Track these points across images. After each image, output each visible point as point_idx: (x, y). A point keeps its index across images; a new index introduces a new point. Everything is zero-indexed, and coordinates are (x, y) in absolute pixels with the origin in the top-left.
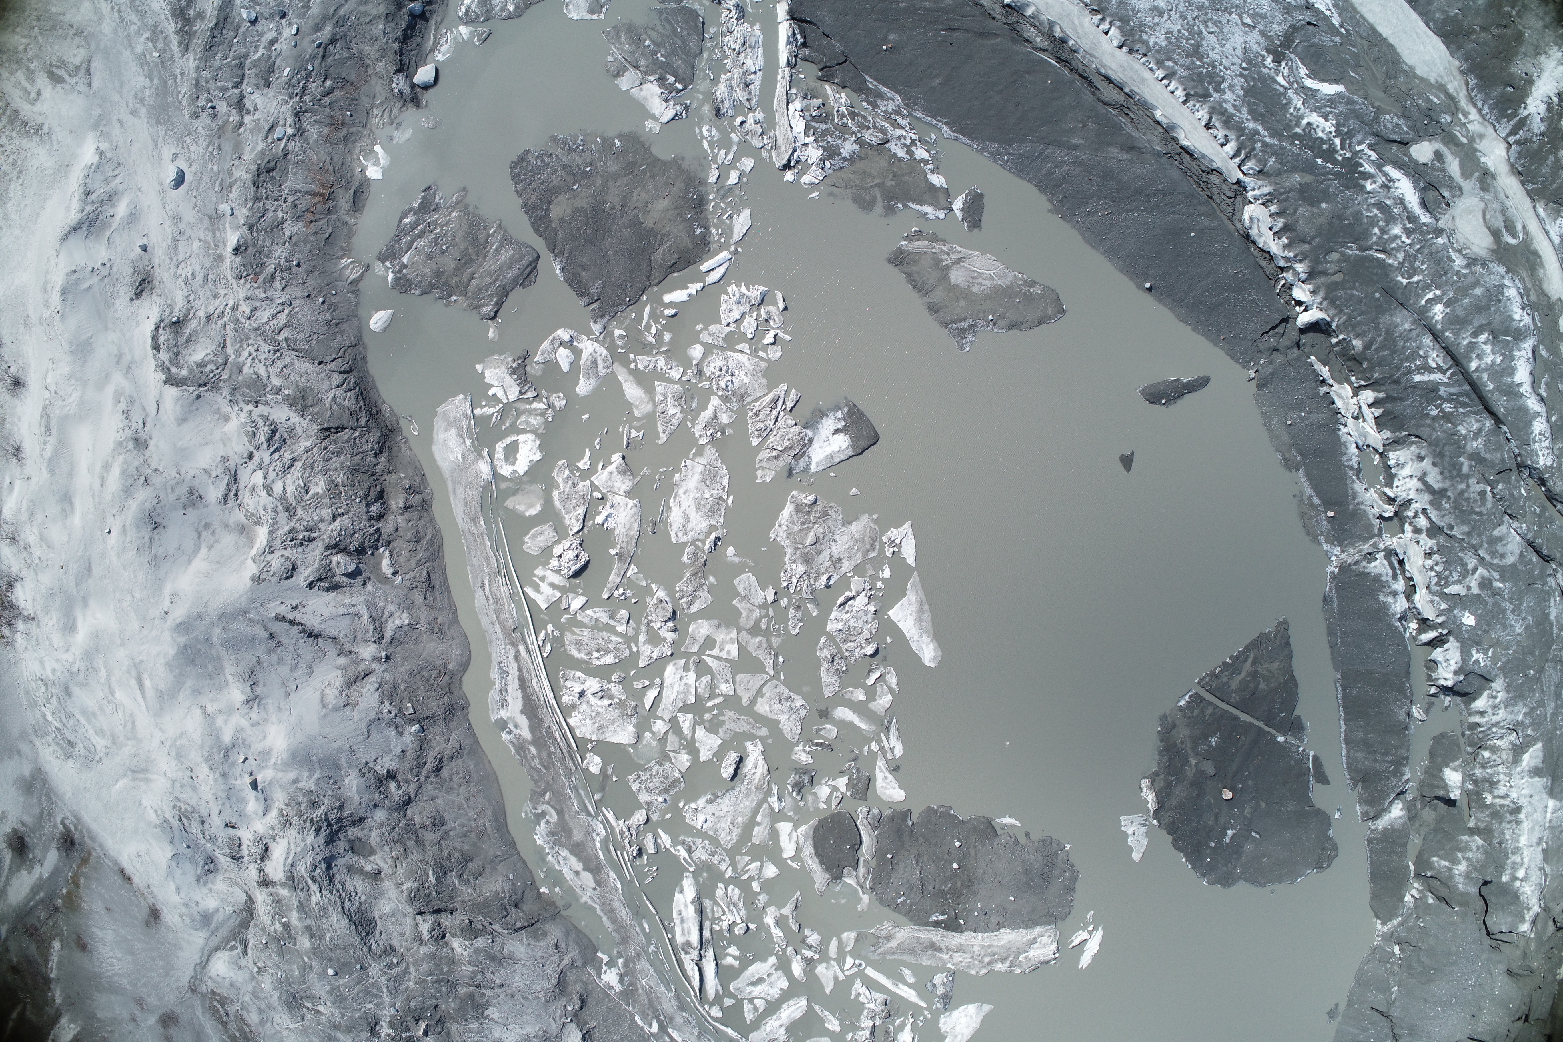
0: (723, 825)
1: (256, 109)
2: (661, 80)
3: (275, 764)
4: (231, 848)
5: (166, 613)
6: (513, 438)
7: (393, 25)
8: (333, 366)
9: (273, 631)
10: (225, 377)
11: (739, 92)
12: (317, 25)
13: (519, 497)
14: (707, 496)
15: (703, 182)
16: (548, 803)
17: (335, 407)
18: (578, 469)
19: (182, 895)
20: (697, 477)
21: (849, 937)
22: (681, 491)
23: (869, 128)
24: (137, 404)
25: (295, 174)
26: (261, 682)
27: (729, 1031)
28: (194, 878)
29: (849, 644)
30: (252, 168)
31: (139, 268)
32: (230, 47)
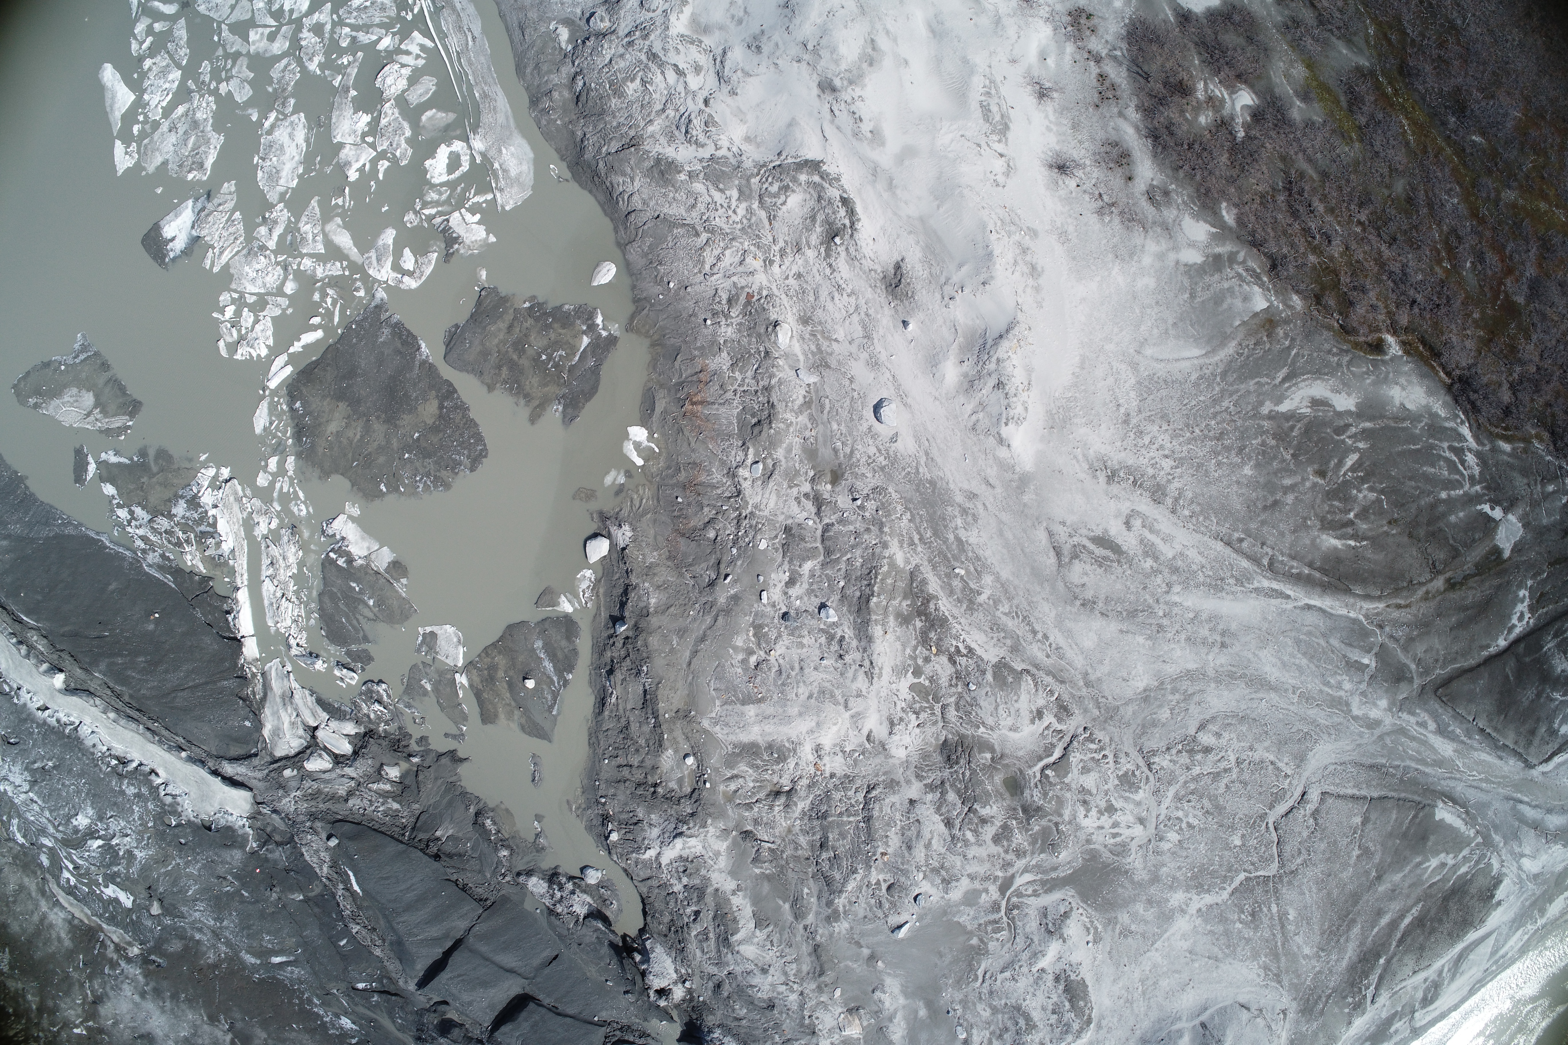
1: (797, 499)
2: (350, 560)
6: (452, 177)
7: (642, 605)
8: (643, 216)
10: (755, 181)
11: (277, 555)
12: (736, 604)
13: (443, 124)
14: (274, 159)
15: (299, 456)
17: (629, 170)
18: (388, 160)
20: (284, 174)
22: (297, 158)
23: (166, 532)
24: (849, 133)
25: (731, 423)
29: (164, 63)
30: (782, 425)
31: (906, 303)
32: (847, 577)
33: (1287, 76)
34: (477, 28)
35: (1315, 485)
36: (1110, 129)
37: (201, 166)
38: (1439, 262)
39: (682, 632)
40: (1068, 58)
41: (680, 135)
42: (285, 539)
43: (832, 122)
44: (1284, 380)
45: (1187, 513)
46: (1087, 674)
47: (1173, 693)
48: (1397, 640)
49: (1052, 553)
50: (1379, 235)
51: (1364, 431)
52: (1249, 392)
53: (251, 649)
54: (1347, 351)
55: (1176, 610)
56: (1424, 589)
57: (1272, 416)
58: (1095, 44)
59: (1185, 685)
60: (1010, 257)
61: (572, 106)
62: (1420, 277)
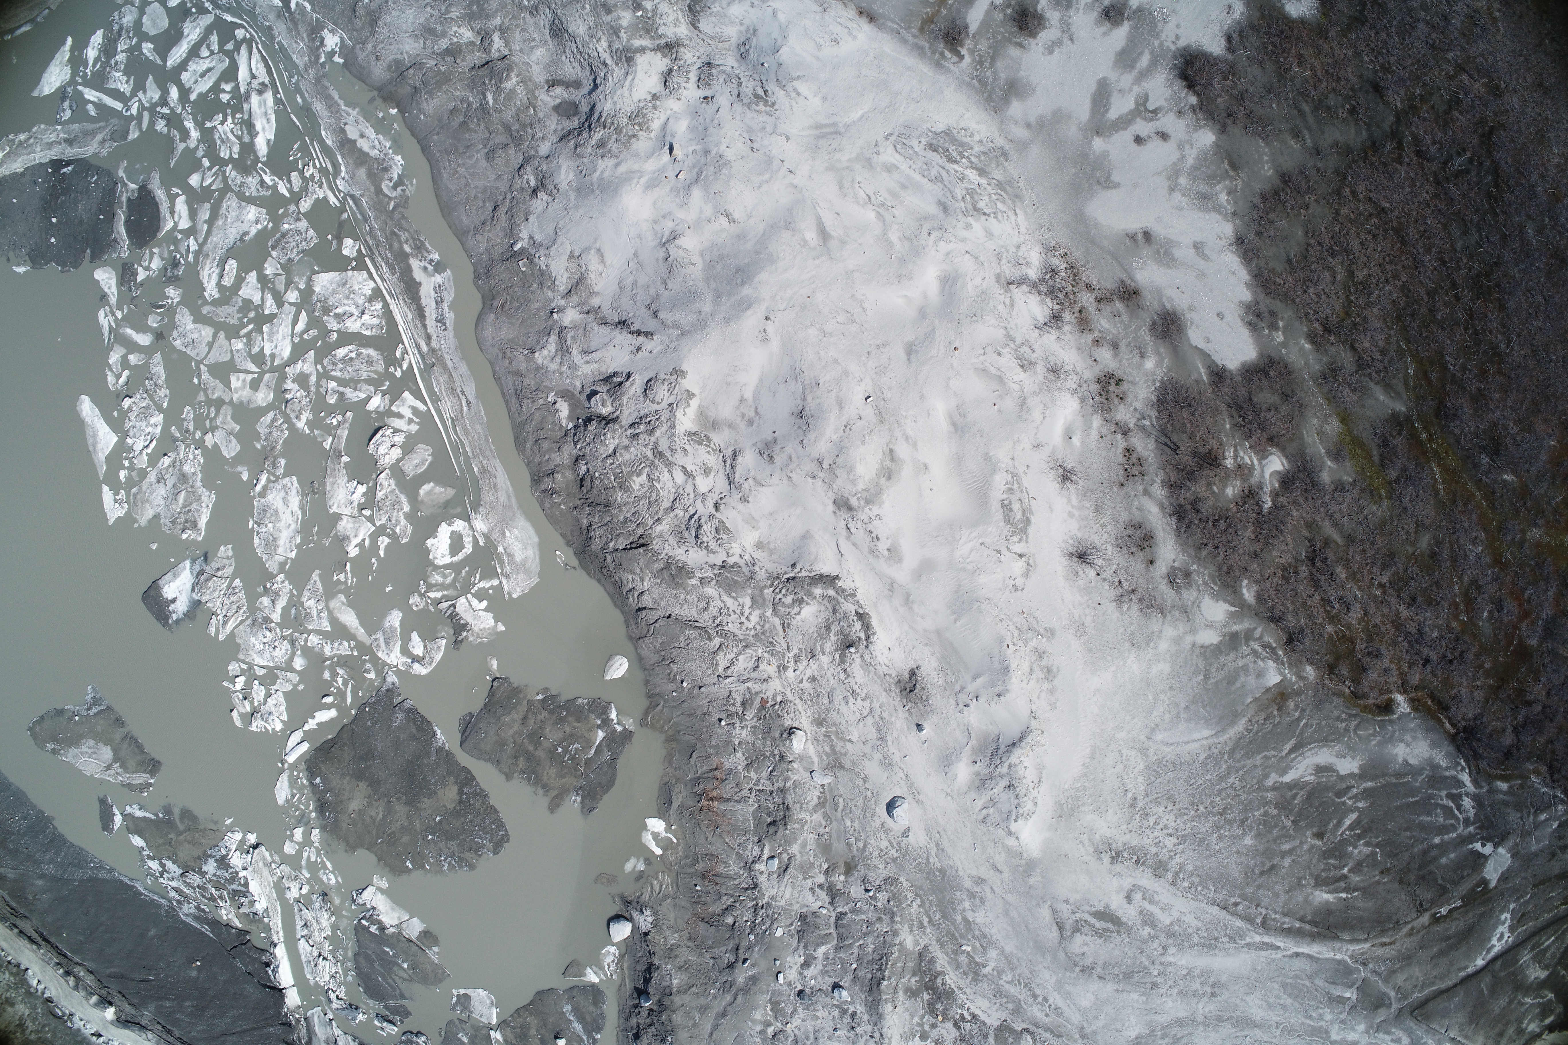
0: (234, 214)
1: (811, 889)
2: (382, 928)
3: (640, 177)
4: (710, 75)
5: (767, 318)
6: (456, 559)
7: (665, 984)
8: (655, 615)
9: (655, 320)
10: (768, 591)
11: (310, 918)
12: (754, 984)
13: (442, 499)
14: (270, 525)
15: (323, 828)
16: (390, 198)
17: (638, 570)
18: (388, 536)
19: (770, 10)
20: (281, 543)
21: (134, 135)
22: (293, 526)
23: (198, 886)
25: (747, 820)
26: (661, 261)
27: (229, 18)
28: (758, 32)
29: (144, 404)
30: (797, 826)
31: (921, 706)
32: (859, 959)
33: (1320, 433)
34: (471, 391)
35: (1312, 847)
36: (1134, 509)
37: (194, 525)
38: (1456, 617)
39: (703, 1009)
40: (1094, 434)
41: (690, 536)
42: (317, 906)
43: (848, 538)
44: (1291, 751)
45: (1186, 884)
46: (1083, 1028)
47: (1162, 1038)
48: (1378, 974)
49: (1055, 928)
50: (1399, 596)
51: (1365, 790)
52: (1255, 766)
53: (292, 999)
54: (1355, 716)
55: (1169, 969)
56: (1410, 926)
57: (1274, 788)
58: (1124, 414)
59: (1175, 1030)
60: (1026, 667)
61: (576, 489)
62: (1435, 634)
